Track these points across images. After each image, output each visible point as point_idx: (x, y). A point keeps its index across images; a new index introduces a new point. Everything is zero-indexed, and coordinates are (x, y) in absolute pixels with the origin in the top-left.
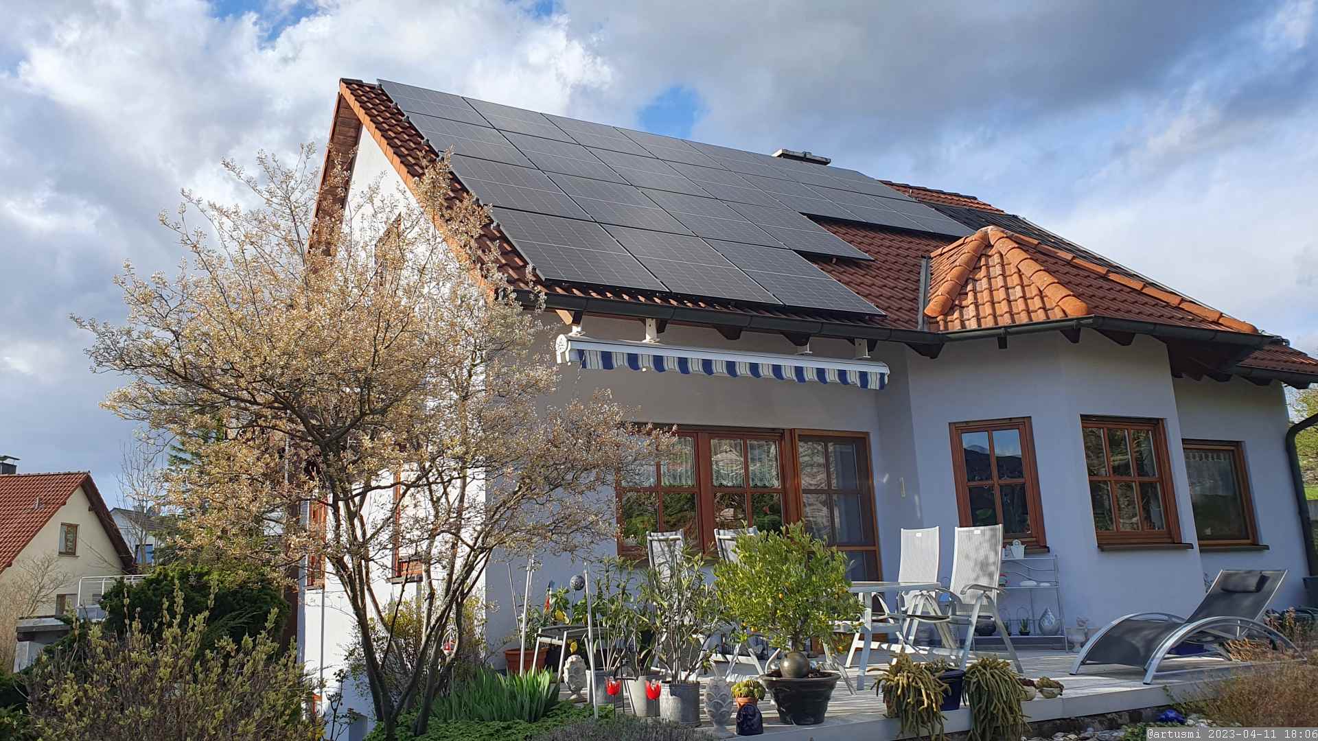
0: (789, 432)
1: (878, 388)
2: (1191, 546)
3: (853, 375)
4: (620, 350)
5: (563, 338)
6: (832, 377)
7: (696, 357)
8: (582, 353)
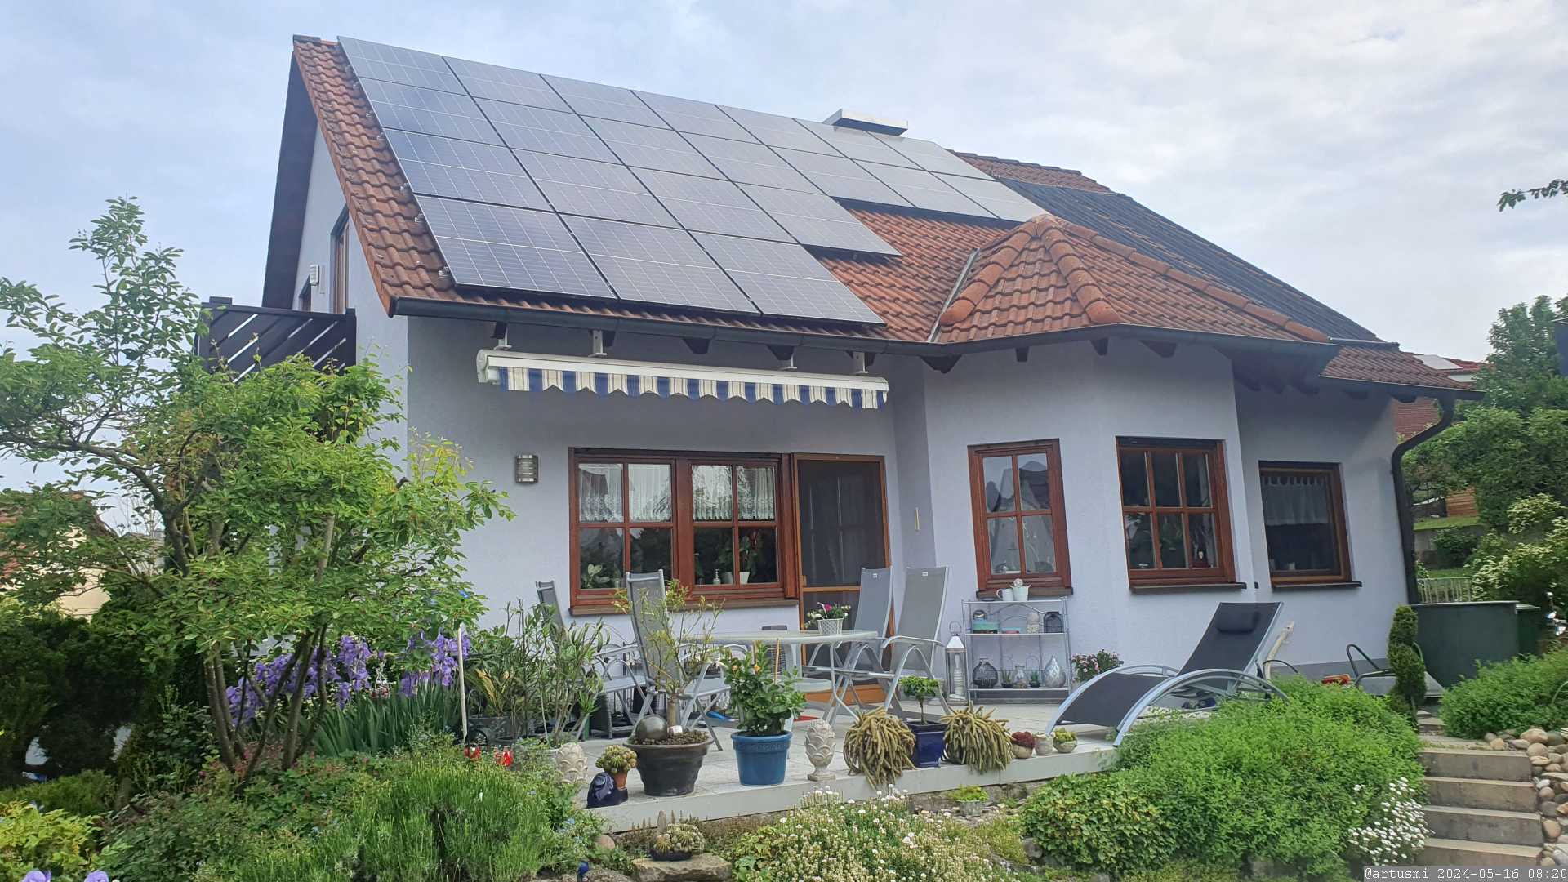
0: (787, 457)
1: (876, 407)
2: (1244, 586)
3: (843, 393)
4: (553, 368)
5: (483, 354)
6: (817, 396)
7: (649, 374)
8: (503, 372)
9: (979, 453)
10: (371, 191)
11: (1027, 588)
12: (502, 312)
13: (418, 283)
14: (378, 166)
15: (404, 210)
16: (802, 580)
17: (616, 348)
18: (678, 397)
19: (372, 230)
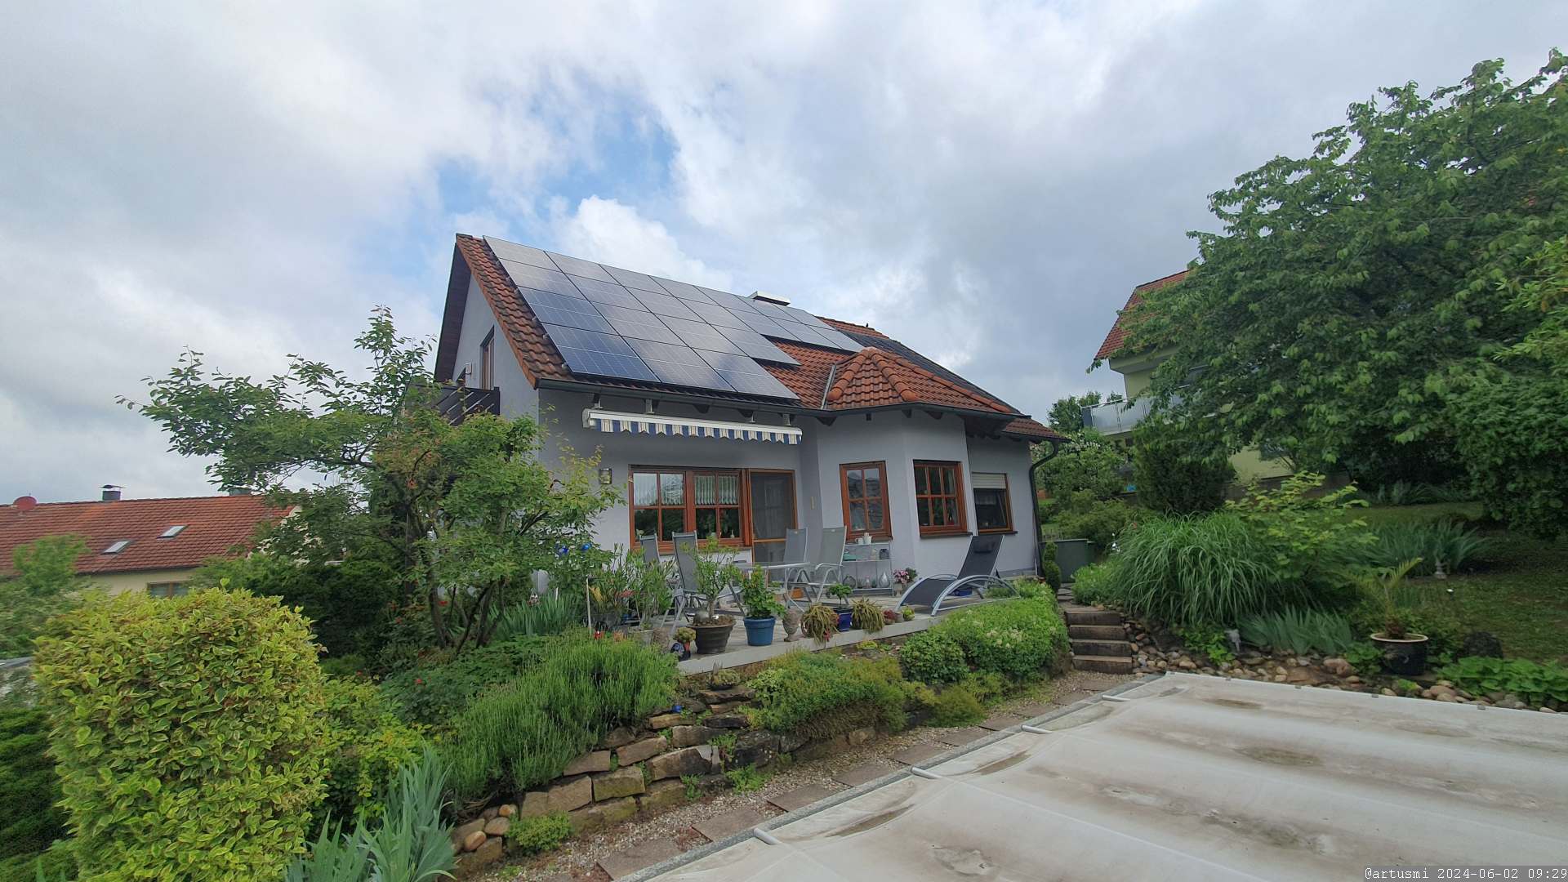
0: (746, 470)
1: (796, 443)
2: (970, 533)
3: (779, 436)
4: (626, 419)
5: (589, 411)
6: (766, 437)
7: (678, 424)
8: (598, 421)
9: (845, 467)
10: (515, 320)
11: (870, 538)
12: (599, 388)
13: (548, 370)
14: (517, 307)
15: (535, 331)
16: (753, 536)
17: (659, 409)
18: (693, 437)
19: (519, 341)
